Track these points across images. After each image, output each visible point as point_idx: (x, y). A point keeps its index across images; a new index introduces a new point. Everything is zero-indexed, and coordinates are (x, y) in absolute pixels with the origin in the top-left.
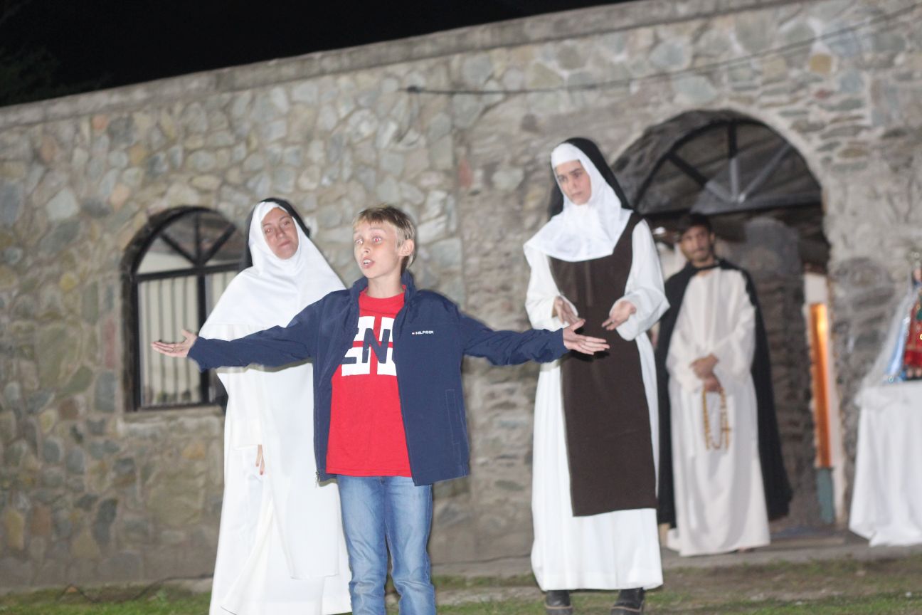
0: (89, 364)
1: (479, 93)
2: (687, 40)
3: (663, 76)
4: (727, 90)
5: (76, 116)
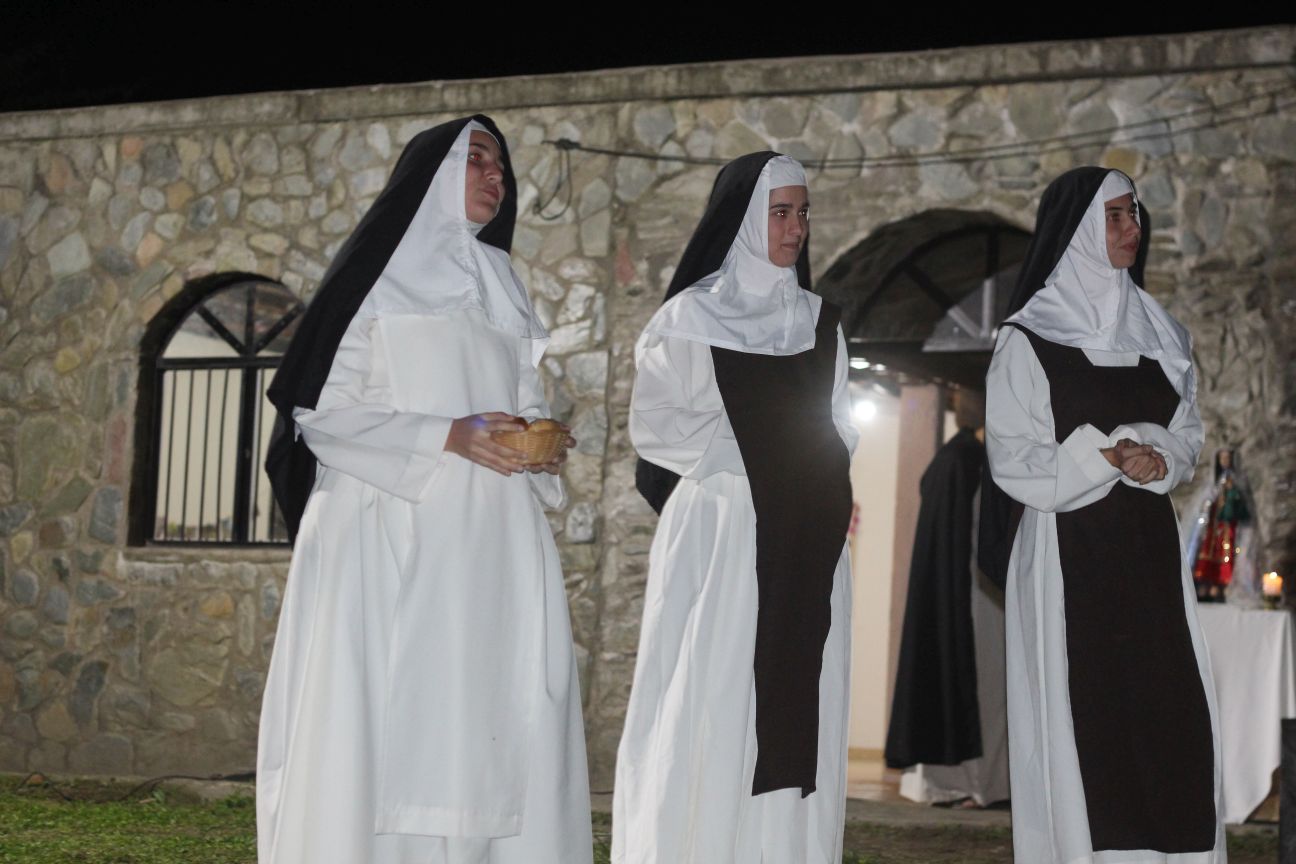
0: (87, 476)
2: (942, 112)
3: (906, 159)
4: (989, 185)
5: (100, 135)
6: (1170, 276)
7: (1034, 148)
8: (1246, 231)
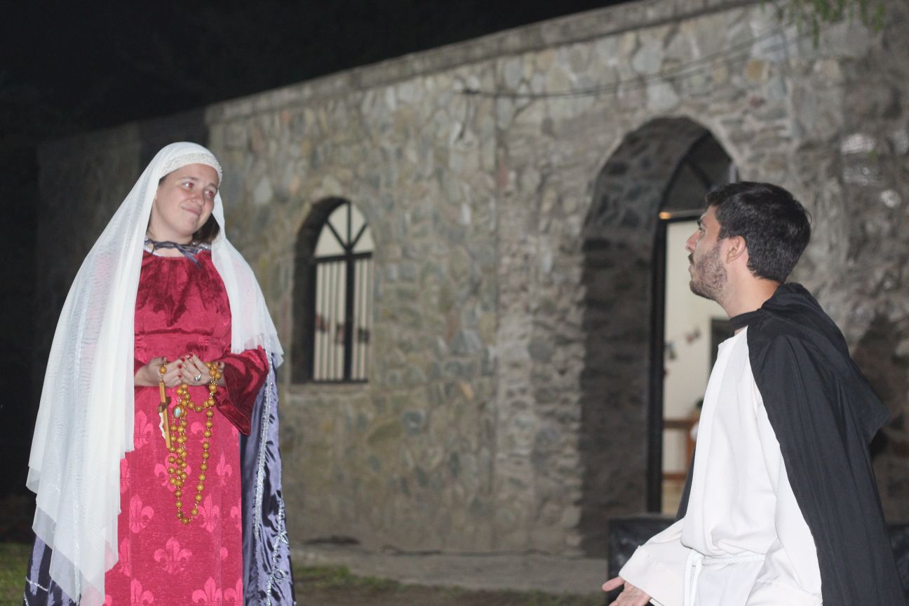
1: (514, 96)
2: (658, 44)
3: (641, 81)
4: (686, 96)
5: (271, 110)
6: (784, 156)
7: (708, 65)
8: (828, 115)
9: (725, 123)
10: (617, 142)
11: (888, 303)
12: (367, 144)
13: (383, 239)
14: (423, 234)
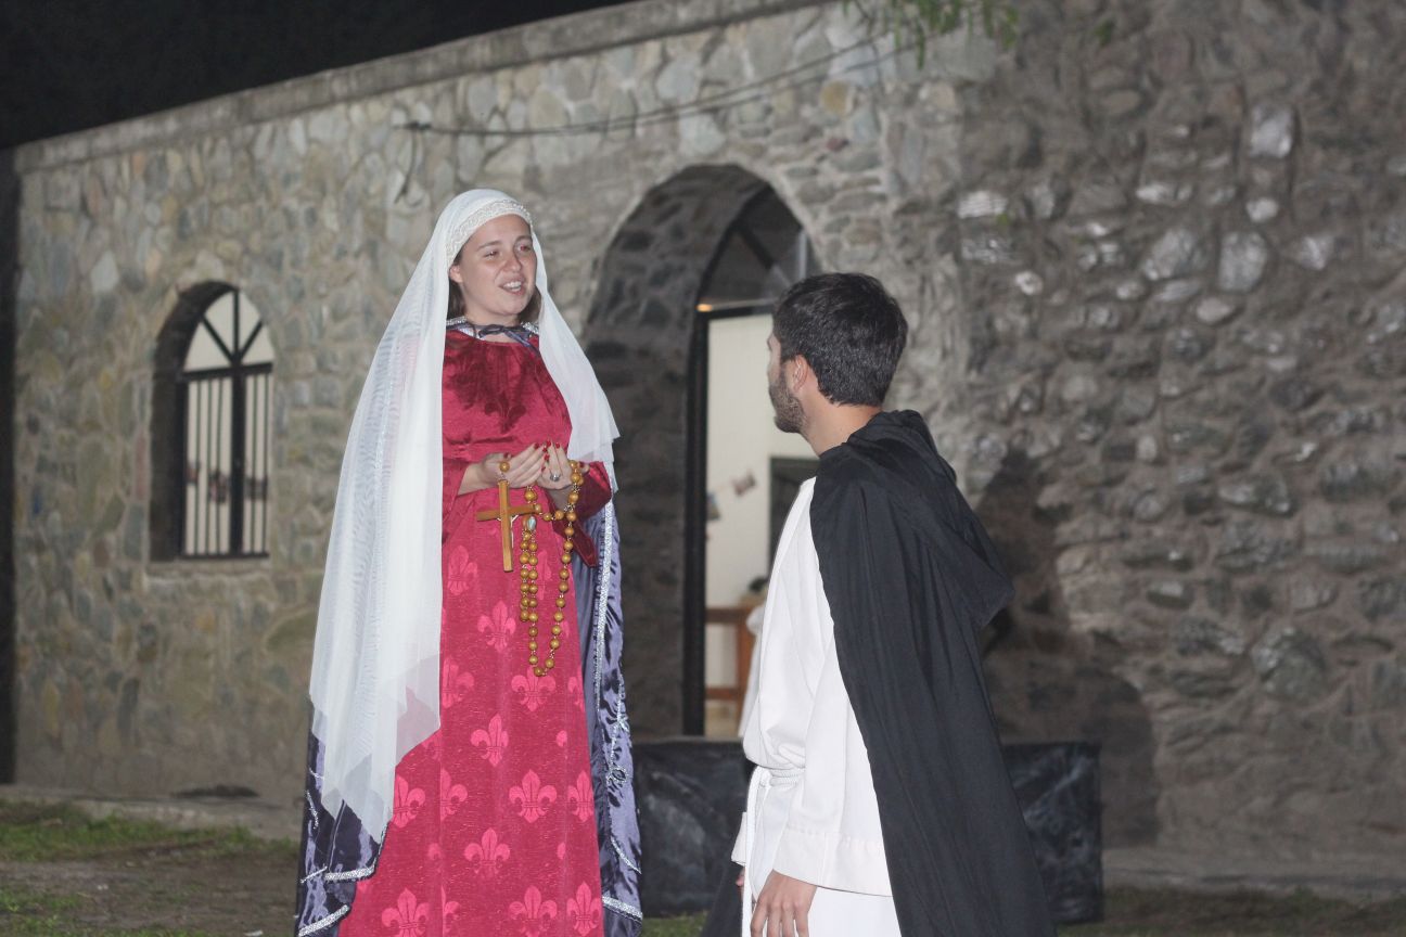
0: (121, 493)
1: (483, 133)
2: (696, 58)
3: (670, 112)
4: (735, 135)
5: (116, 152)
6: (877, 222)
7: (767, 89)
8: (939, 163)
9: (792, 174)
10: (635, 201)
11: (1025, 432)
12: (262, 202)
13: (289, 345)
14: (347, 336)
